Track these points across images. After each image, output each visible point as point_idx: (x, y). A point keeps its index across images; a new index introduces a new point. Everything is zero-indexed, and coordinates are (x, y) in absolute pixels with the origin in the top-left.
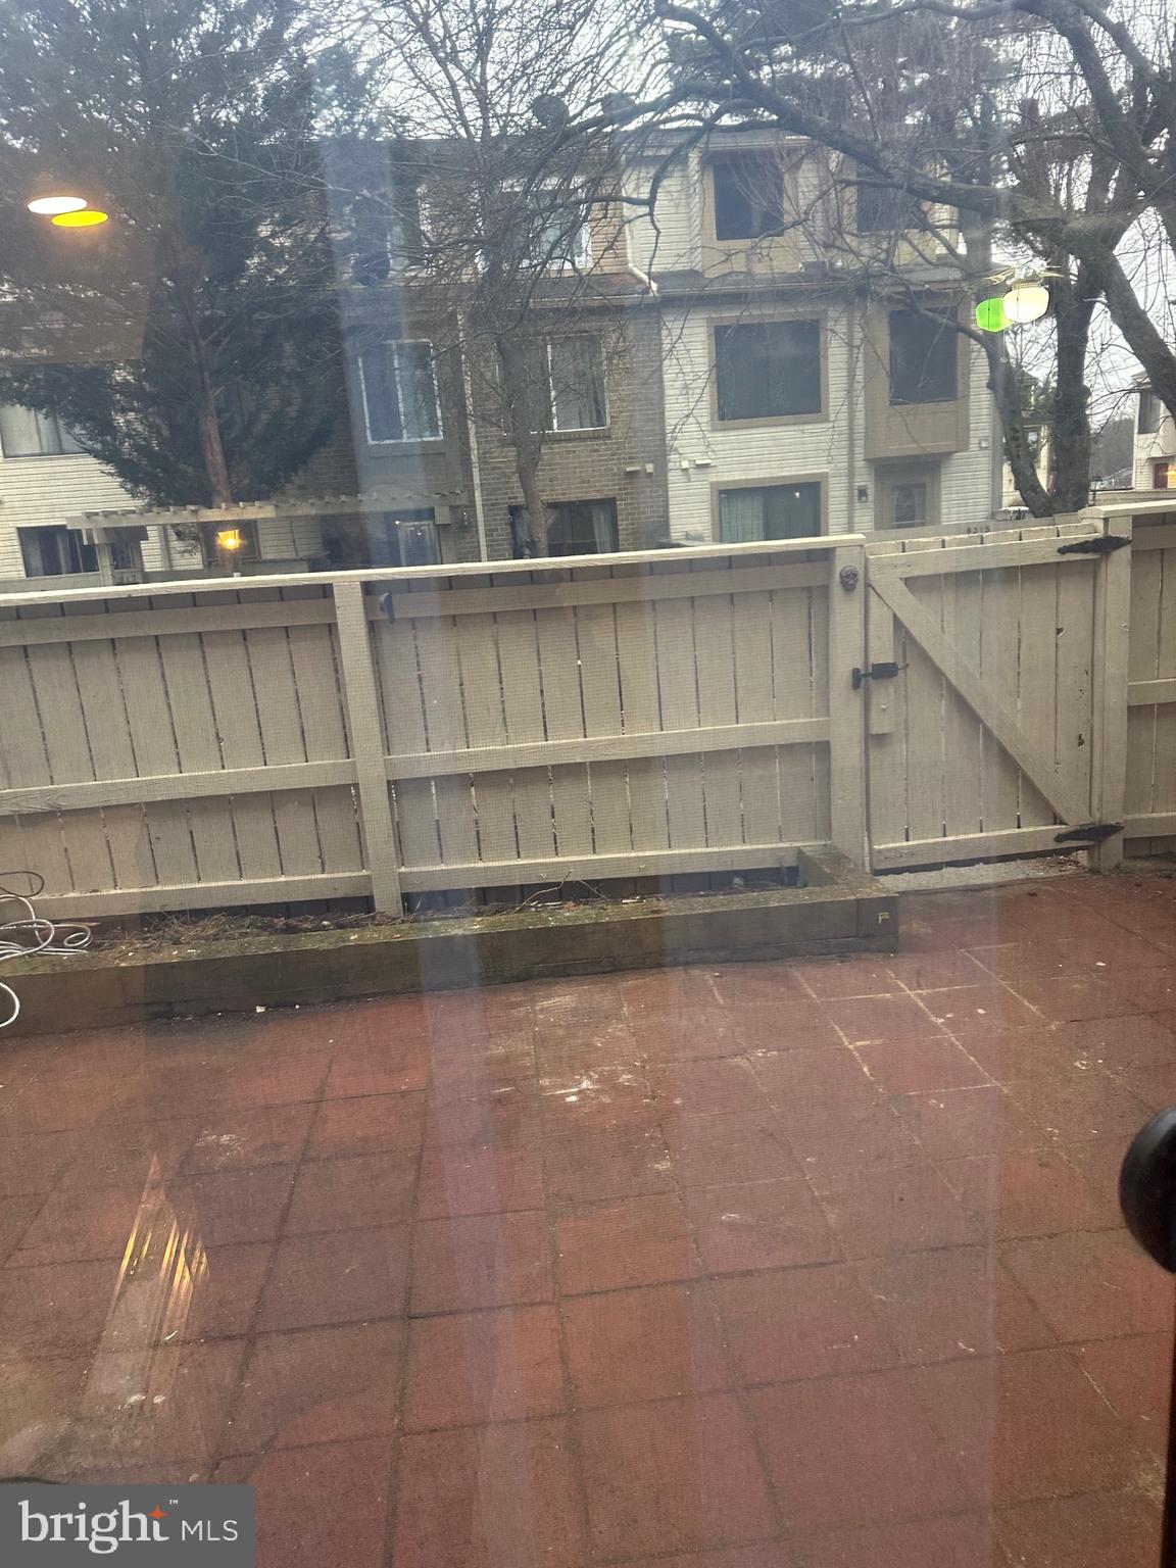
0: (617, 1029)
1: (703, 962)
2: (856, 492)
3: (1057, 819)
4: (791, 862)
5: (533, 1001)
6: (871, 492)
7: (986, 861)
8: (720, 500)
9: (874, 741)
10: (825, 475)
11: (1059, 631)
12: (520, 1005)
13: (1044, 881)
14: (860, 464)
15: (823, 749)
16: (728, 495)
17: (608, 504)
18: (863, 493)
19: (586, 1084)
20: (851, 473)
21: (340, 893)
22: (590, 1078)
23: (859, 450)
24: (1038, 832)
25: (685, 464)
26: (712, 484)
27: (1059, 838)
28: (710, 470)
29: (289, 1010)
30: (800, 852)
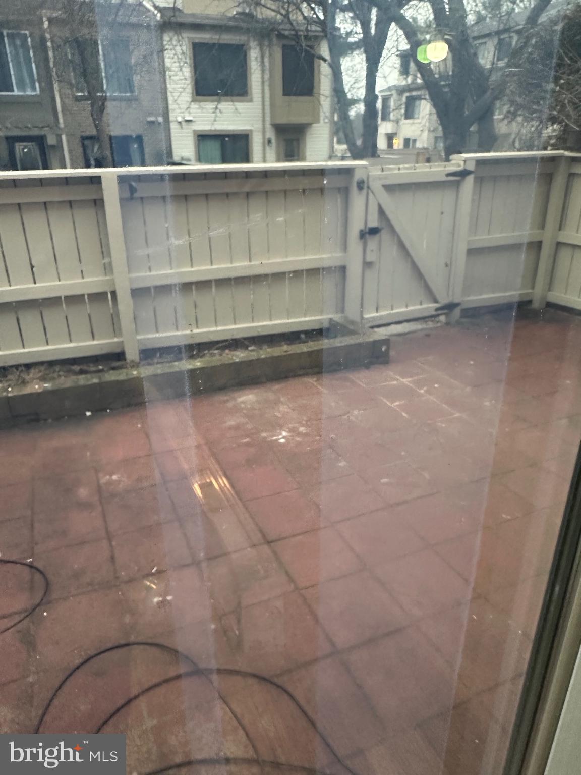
0: (283, 408)
1: (306, 375)
2: (266, 142)
3: (436, 301)
4: (326, 325)
5: (235, 399)
6: (273, 141)
7: (408, 321)
8: (199, 140)
9: (367, 265)
10: (251, 131)
11: (442, 213)
12: (228, 401)
13: (431, 329)
14: (268, 126)
15: (343, 269)
16: (202, 138)
17: (139, 139)
18: (269, 141)
19: (284, 434)
20: (264, 132)
21: (104, 351)
22: (285, 431)
23: (268, 119)
24: (429, 307)
25: (180, 119)
26: (195, 131)
27: (437, 310)
28: (193, 123)
29: (104, 413)
30: (331, 320)
